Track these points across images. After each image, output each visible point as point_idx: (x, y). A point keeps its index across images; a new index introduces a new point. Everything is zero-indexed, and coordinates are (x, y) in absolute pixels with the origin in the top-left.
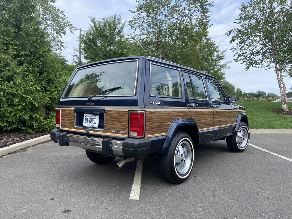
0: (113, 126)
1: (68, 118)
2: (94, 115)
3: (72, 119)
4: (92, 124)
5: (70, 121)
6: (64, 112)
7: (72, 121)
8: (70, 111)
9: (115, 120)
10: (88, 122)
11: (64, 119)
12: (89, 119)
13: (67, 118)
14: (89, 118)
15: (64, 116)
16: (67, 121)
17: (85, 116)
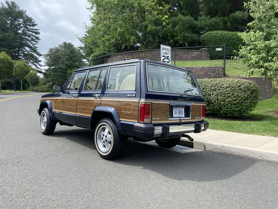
0: (195, 115)
1: (162, 111)
2: (181, 108)
3: (167, 112)
4: (181, 115)
5: (164, 114)
6: (157, 105)
7: (167, 114)
8: (164, 105)
9: (197, 110)
10: (178, 113)
11: (157, 112)
12: (178, 112)
13: (160, 111)
14: (178, 110)
15: (157, 110)
16: (161, 114)
17: (174, 109)
